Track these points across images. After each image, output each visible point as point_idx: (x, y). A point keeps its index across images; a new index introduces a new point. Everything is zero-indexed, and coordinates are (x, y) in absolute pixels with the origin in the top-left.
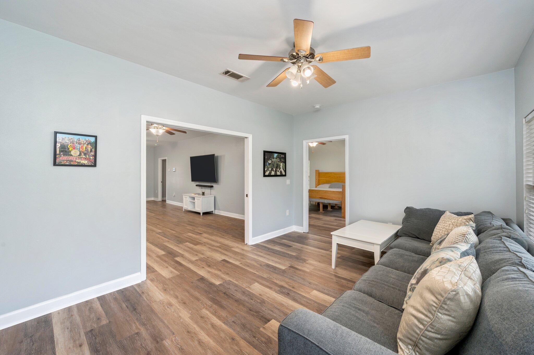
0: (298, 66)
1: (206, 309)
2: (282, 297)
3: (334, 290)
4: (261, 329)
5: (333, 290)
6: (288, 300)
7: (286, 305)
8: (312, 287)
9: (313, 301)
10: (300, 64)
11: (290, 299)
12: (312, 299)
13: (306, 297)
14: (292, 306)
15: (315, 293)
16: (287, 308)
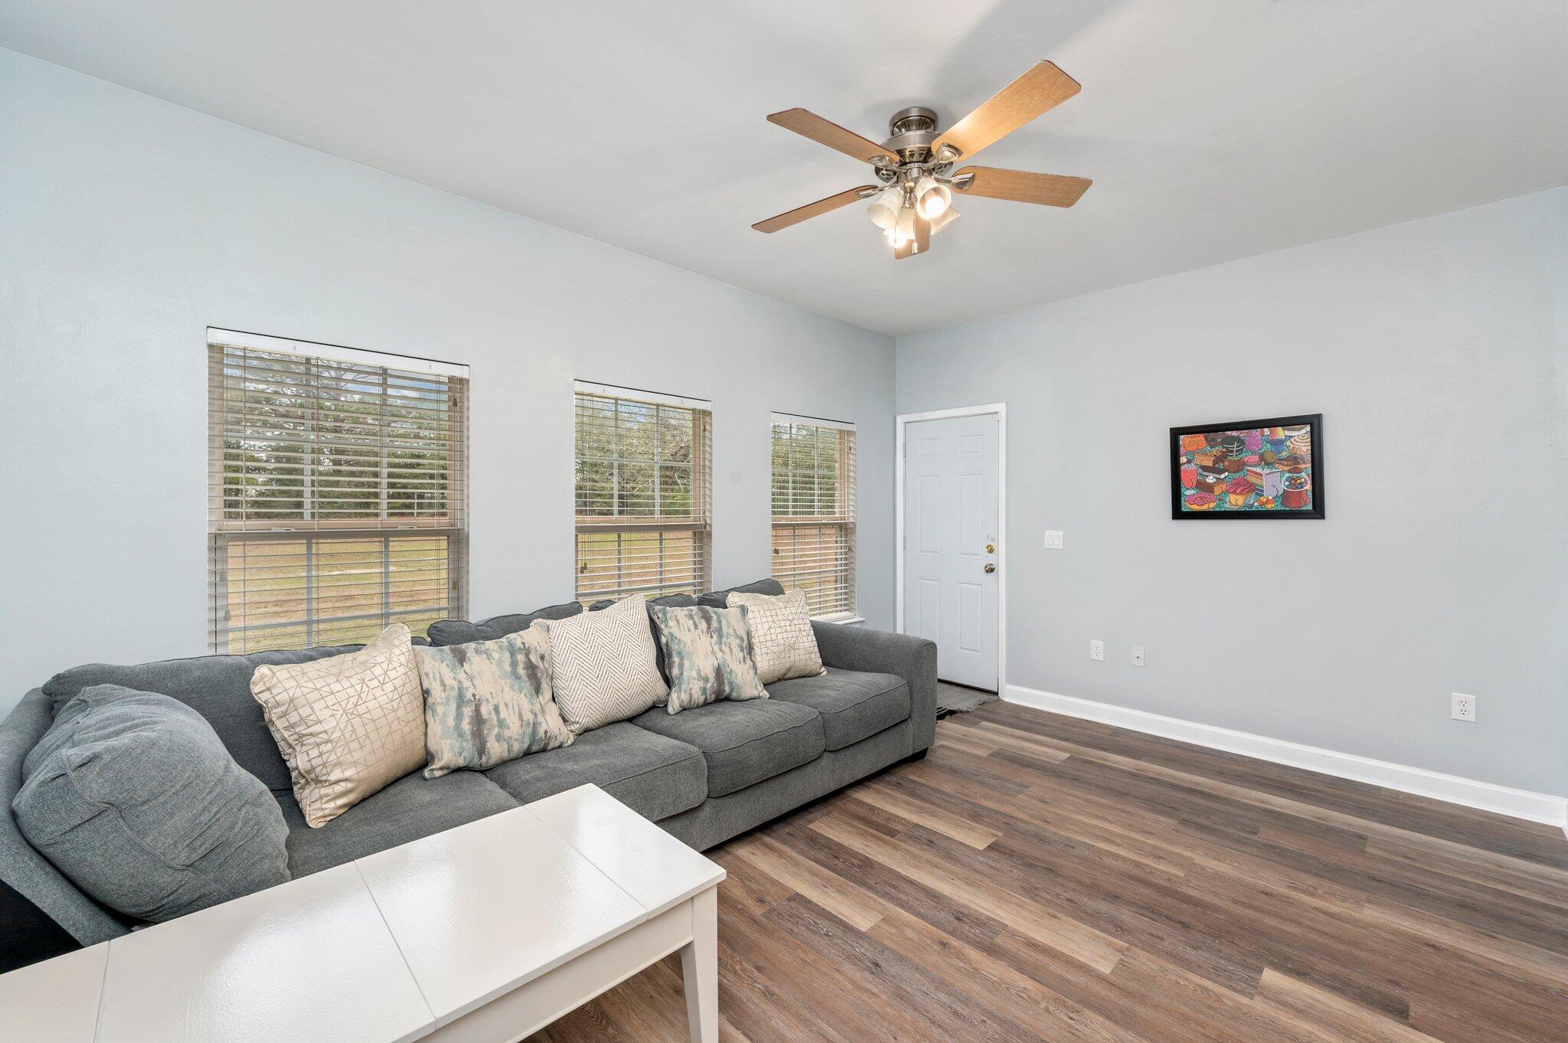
0: (905, 189)
1: (1179, 877)
2: (974, 903)
3: (791, 932)
4: (1000, 834)
5: (796, 930)
6: (955, 897)
7: (957, 882)
8: (872, 944)
9: (877, 893)
10: (912, 184)
11: (950, 899)
12: (881, 897)
13: (898, 905)
14: (940, 878)
15: (863, 922)
16: (953, 873)
